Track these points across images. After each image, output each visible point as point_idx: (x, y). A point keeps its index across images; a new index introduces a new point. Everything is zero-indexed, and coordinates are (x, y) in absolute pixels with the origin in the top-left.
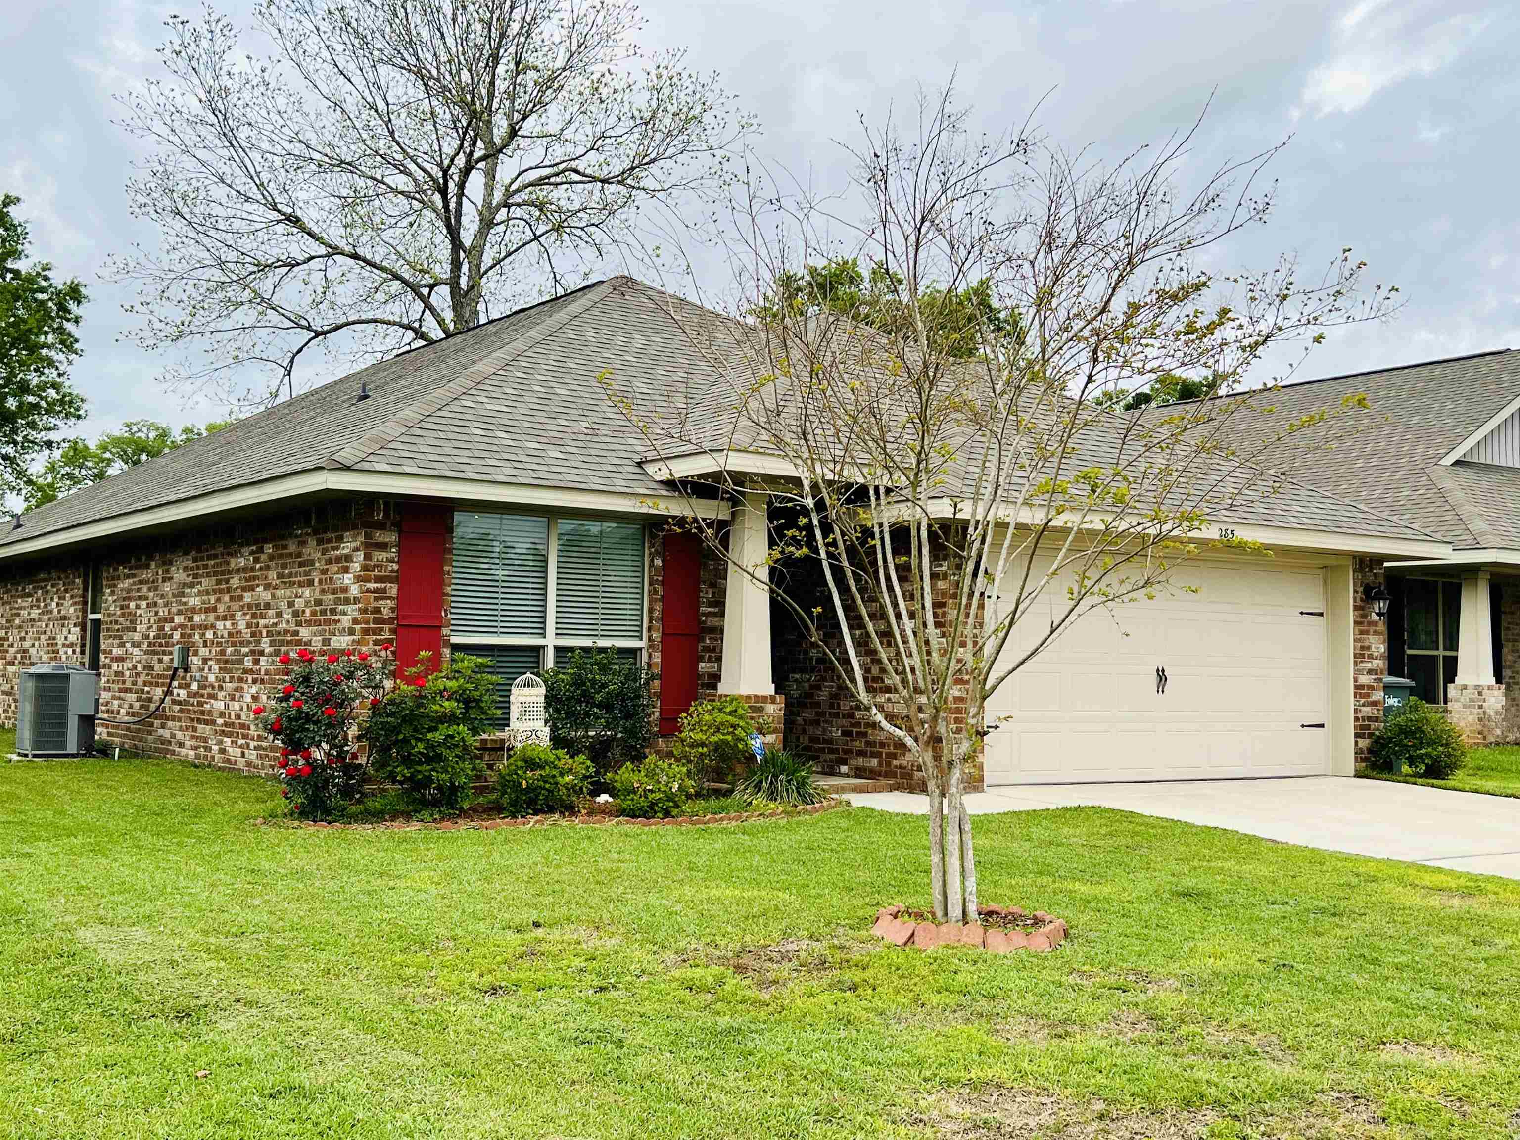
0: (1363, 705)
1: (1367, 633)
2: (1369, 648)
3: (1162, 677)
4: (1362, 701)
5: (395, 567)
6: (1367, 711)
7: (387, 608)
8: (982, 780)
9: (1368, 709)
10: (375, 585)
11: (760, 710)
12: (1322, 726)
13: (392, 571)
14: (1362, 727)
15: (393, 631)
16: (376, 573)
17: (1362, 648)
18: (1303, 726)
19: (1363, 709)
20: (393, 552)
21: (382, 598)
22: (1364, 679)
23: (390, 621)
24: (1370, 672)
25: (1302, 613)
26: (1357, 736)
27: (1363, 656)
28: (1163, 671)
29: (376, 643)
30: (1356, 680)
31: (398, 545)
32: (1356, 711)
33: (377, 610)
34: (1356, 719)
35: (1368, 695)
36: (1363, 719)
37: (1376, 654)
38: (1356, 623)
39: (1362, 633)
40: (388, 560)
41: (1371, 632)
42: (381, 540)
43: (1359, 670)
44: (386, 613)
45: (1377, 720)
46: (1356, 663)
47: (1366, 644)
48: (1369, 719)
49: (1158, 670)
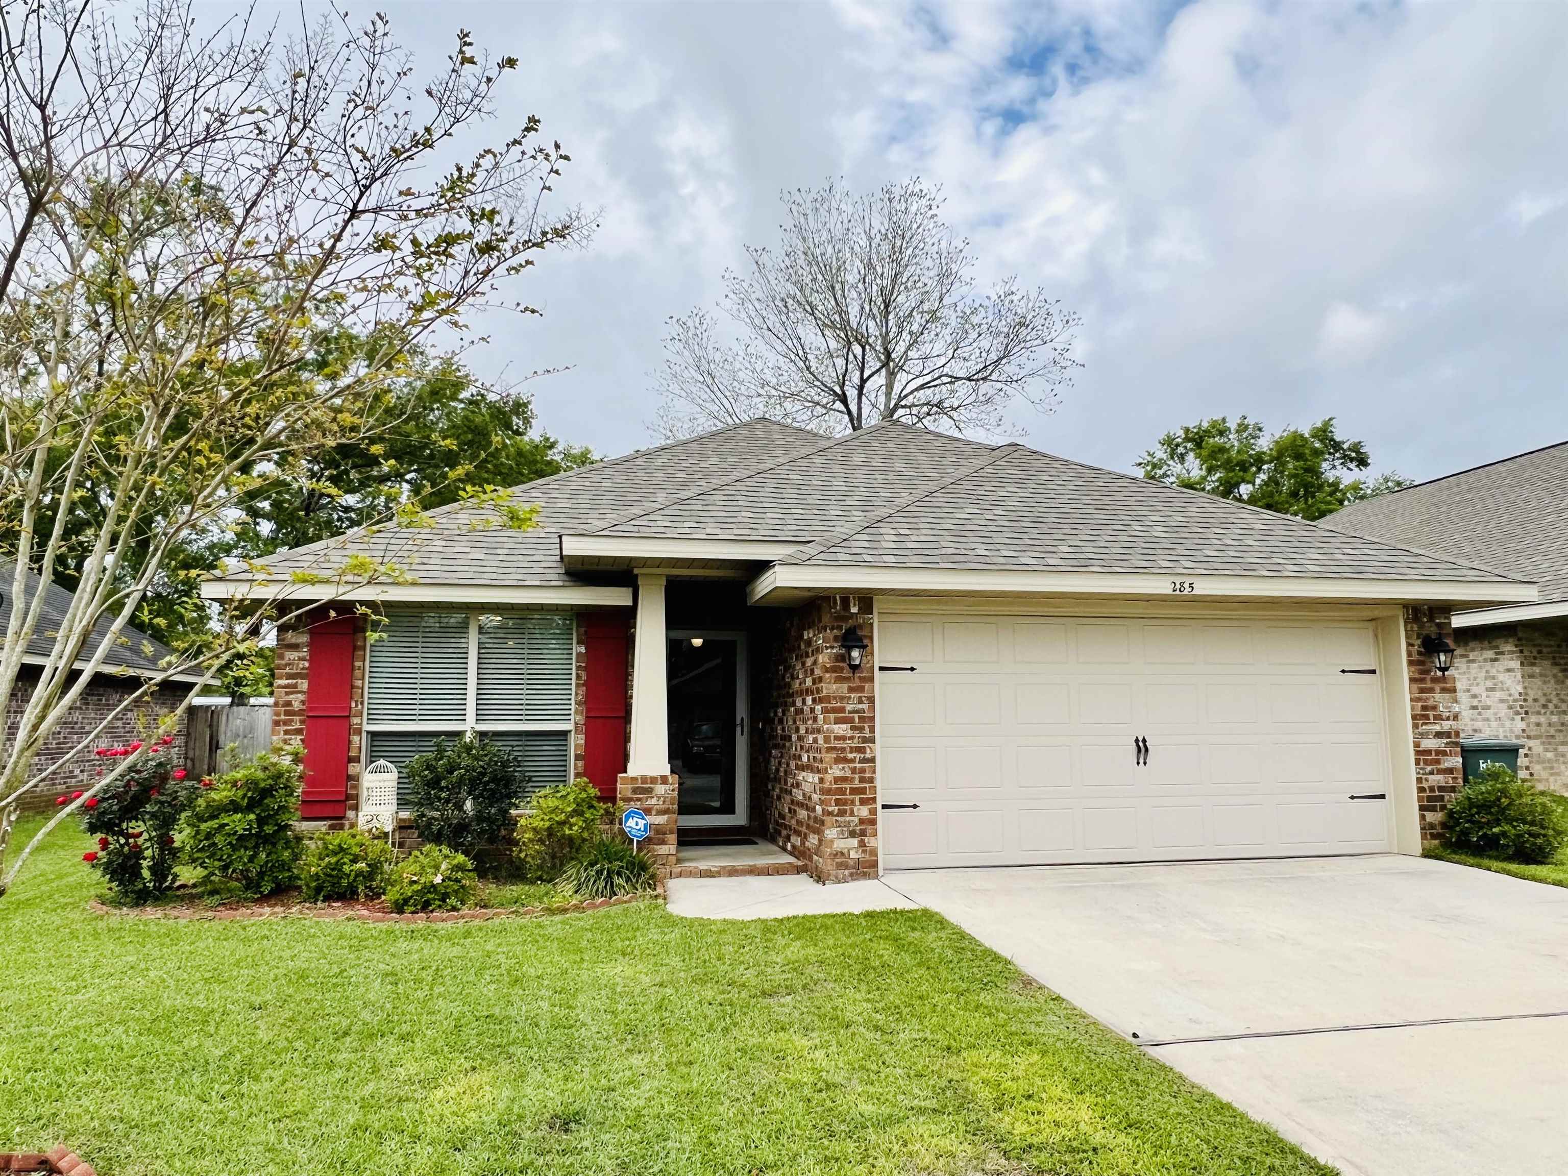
0: (1431, 773)
1: (1431, 690)
2: (1434, 708)
3: (1142, 748)
4: (1429, 768)
5: (307, 664)
6: (1437, 780)
7: (297, 702)
8: (875, 865)
9: (1440, 777)
10: (287, 682)
11: (649, 791)
12: (1383, 797)
13: (303, 669)
14: (1430, 799)
15: (302, 722)
16: (287, 670)
17: (1424, 708)
18: (1352, 798)
19: (1431, 777)
20: (305, 652)
21: (292, 693)
22: (1430, 744)
23: (299, 713)
24: (1439, 735)
25: (1343, 671)
26: (1422, 808)
27: (1427, 717)
28: (1144, 741)
29: (286, 732)
30: (1417, 745)
31: (310, 645)
32: (1419, 780)
33: (289, 703)
34: (1421, 790)
35: (1438, 762)
36: (1432, 789)
37: (1445, 715)
38: (1412, 680)
39: (1422, 691)
40: (300, 659)
41: (1438, 689)
42: (293, 641)
43: (1421, 734)
44: (297, 705)
45: (1453, 789)
46: (1415, 726)
47: (1431, 703)
48: (1441, 789)
49: (1137, 741)
